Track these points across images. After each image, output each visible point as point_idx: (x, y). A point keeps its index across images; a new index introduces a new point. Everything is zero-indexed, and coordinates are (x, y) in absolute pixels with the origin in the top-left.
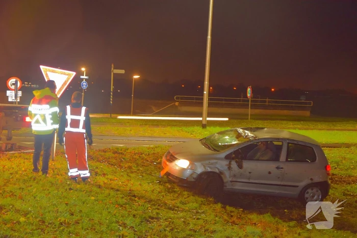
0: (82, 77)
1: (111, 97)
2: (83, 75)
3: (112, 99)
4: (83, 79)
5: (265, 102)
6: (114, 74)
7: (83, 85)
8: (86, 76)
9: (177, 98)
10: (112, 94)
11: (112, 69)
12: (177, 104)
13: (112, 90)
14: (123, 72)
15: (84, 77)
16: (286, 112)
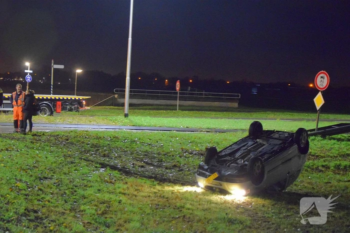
0: (26, 71)
1: (52, 89)
2: (28, 70)
3: (53, 91)
4: (27, 73)
5: (202, 94)
6: (54, 69)
7: (27, 79)
8: (30, 70)
9: (116, 91)
10: (52, 87)
11: (52, 64)
12: (116, 96)
13: (52, 84)
14: (62, 67)
15: (29, 71)
16: (216, 104)
